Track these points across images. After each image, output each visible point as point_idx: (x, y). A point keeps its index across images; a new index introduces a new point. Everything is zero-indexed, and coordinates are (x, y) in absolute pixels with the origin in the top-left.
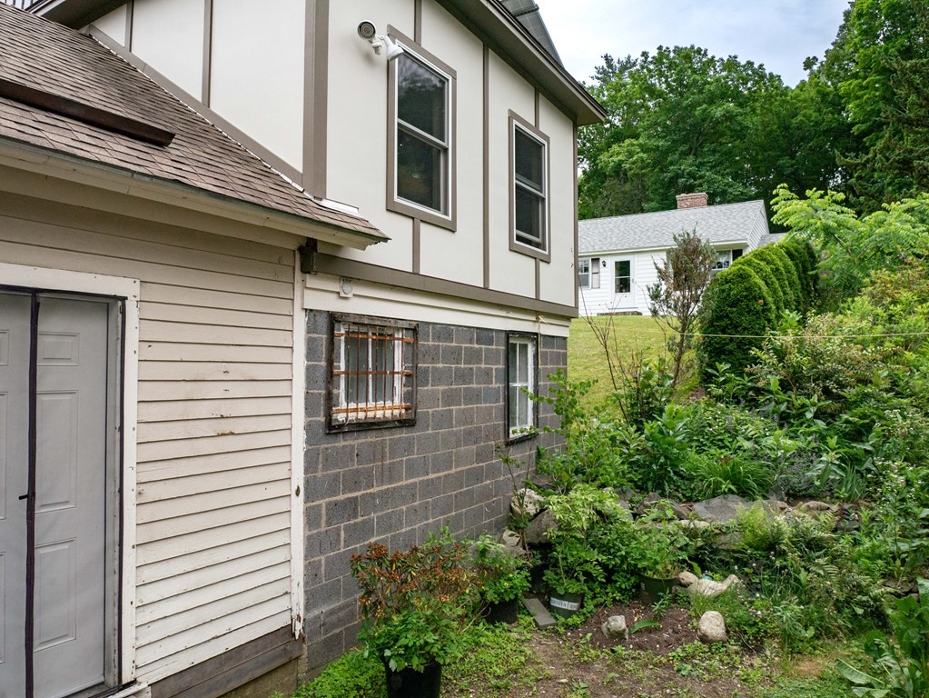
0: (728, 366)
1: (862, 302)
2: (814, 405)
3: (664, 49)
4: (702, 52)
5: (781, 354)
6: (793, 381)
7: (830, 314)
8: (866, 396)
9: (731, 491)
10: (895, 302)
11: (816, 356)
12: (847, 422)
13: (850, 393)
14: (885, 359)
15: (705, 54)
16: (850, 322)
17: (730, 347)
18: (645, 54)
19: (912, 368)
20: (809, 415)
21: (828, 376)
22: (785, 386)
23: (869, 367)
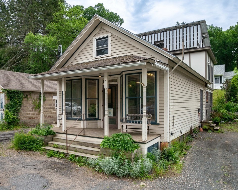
0: (233, 97)
9: (237, 112)
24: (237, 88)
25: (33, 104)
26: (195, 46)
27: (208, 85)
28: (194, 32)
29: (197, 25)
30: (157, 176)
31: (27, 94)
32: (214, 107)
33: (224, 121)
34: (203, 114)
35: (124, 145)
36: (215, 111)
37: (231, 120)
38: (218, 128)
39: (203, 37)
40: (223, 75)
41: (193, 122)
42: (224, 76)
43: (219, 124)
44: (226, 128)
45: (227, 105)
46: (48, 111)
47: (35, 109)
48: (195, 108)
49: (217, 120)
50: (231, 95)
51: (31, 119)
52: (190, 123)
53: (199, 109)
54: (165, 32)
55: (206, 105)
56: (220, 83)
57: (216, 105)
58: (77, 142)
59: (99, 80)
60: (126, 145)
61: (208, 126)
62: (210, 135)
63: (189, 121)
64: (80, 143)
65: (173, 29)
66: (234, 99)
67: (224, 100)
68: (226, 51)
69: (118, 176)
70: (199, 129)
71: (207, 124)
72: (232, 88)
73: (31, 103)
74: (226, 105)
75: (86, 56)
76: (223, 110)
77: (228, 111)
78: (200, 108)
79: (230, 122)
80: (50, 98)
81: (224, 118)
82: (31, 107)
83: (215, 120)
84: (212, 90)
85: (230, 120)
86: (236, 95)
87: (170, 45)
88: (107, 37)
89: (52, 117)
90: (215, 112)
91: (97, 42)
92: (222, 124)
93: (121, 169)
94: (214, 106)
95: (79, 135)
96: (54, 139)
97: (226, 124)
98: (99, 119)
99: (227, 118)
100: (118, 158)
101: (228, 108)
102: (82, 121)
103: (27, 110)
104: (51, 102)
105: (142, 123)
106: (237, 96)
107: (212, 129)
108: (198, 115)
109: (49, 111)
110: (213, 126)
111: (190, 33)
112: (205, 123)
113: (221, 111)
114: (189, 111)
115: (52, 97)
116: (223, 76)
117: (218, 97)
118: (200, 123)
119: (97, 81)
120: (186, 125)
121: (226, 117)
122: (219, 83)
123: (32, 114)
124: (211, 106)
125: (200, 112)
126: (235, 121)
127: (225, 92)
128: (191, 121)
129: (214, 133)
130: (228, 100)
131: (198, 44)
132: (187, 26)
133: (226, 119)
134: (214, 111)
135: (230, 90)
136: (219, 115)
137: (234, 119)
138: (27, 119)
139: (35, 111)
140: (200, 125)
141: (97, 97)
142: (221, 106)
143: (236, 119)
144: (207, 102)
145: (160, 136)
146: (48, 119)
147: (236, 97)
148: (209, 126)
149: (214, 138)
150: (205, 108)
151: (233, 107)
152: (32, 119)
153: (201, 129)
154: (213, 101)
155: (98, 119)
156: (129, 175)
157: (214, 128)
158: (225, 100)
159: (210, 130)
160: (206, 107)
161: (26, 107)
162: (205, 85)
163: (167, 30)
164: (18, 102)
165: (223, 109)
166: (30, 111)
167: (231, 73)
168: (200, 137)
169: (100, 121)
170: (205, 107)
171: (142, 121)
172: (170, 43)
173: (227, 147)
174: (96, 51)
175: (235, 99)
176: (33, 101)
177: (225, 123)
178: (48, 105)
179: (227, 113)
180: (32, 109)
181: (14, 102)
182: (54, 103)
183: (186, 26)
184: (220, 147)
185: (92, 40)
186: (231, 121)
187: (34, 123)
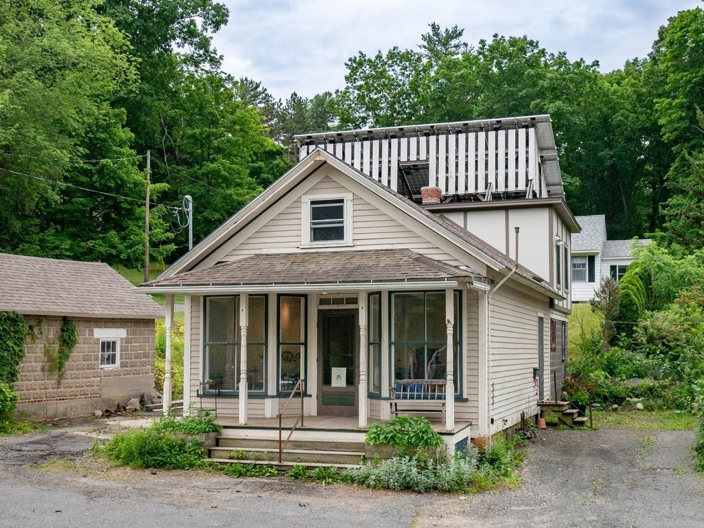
0: (625, 334)
1: (675, 307)
2: (659, 348)
3: (499, 37)
4: (534, 44)
5: (646, 329)
6: (651, 340)
7: (663, 312)
8: (678, 345)
9: (636, 377)
10: (688, 307)
11: (659, 330)
12: (671, 355)
13: (672, 344)
14: (685, 331)
15: (537, 46)
16: (670, 315)
17: (623, 326)
18: (482, 42)
19: (694, 334)
20: (658, 352)
21: (663, 338)
22: (648, 342)
23: (678, 335)
24: (637, 307)
25: (45, 355)
26: (522, 187)
27: (556, 302)
28: (517, 147)
29: (527, 127)
30: (481, 489)
31: (32, 323)
32: (573, 364)
33: (599, 402)
34: (545, 381)
35: (422, 436)
36: (575, 375)
37: (618, 400)
38: (585, 419)
39: (541, 157)
40: (598, 253)
41: (524, 402)
42: (603, 255)
43: (587, 412)
44: (605, 421)
45: (608, 358)
46: (80, 376)
47: (49, 371)
48: (527, 366)
49: (582, 401)
50: (619, 328)
51: (38, 401)
52: (519, 403)
53: (535, 370)
54: (433, 134)
55: (552, 357)
56: (589, 281)
57: (576, 358)
58: (292, 443)
59: (309, 297)
60: (424, 435)
61: (560, 415)
62: (566, 435)
63: (517, 399)
64: (303, 443)
65: (457, 129)
66: (628, 338)
67: (599, 342)
68: (612, 153)
69: (416, 489)
70: (537, 422)
71: (556, 409)
72: (623, 306)
73: (41, 353)
74: (605, 357)
75: (281, 239)
76: (597, 372)
77: (611, 375)
78: (537, 366)
79: (616, 406)
80: (87, 336)
81: (599, 395)
82: (39, 365)
83: (576, 400)
84: (566, 314)
85: (615, 401)
86: (635, 328)
87: (447, 178)
88: (342, 201)
89: (89, 396)
90: (574, 377)
91: (313, 208)
92: (593, 413)
93: (423, 477)
94: (571, 360)
95: (296, 429)
96: (220, 441)
97: (606, 411)
98: (308, 393)
99: (607, 395)
100: (415, 458)
101: (611, 365)
102: (266, 399)
103: (30, 374)
104: (90, 350)
105: (445, 399)
106: (636, 332)
107: (568, 420)
108: (533, 384)
109: (84, 375)
110: (572, 414)
111: (507, 147)
112: (551, 407)
113: (591, 374)
114: (516, 372)
115: (91, 333)
116: (599, 255)
117: (583, 334)
118: (538, 405)
119: (303, 300)
120: (512, 406)
121: (606, 392)
122: (585, 280)
123: (42, 387)
124: (563, 361)
125: (537, 378)
126: (630, 404)
127: (603, 316)
128: (521, 397)
129: (575, 432)
130: (613, 341)
131: (528, 181)
132: (498, 126)
133: (605, 399)
134: (572, 375)
135: (616, 311)
136: (586, 386)
137: (625, 398)
138: (29, 402)
139: (50, 377)
140: (539, 412)
141: (302, 340)
142: (593, 361)
143: (631, 398)
144: (553, 350)
145: (471, 425)
146: (81, 403)
147: (634, 332)
148: (561, 413)
149: (575, 440)
150: (549, 368)
151: (624, 362)
152: (42, 401)
153: (543, 422)
154: (570, 346)
155: (305, 394)
156: (435, 488)
157: (573, 419)
158: (602, 341)
159: (565, 423)
160: (552, 365)
161: (29, 364)
162: (548, 301)
163: (438, 130)
164: (16, 348)
165: (596, 369)
166: (37, 378)
167: (624, 247)
168: (541, 439)
169: (309, 398)
170: (548, 363)
171: (445, 396)
172: (447, 172)
173: (604, 454)
174: (311, 228)
175: (632, 338)
176: (44, 344)
177: (601, 410)
178: (81, 358)
179: (607, 381)
180: (43, 370)
181: (7, 350)
182: (96, 350)
183: (494, 126)
184: (589, 455)
185: (298, 201)
186: (620, 404)
187: (46, 414)
